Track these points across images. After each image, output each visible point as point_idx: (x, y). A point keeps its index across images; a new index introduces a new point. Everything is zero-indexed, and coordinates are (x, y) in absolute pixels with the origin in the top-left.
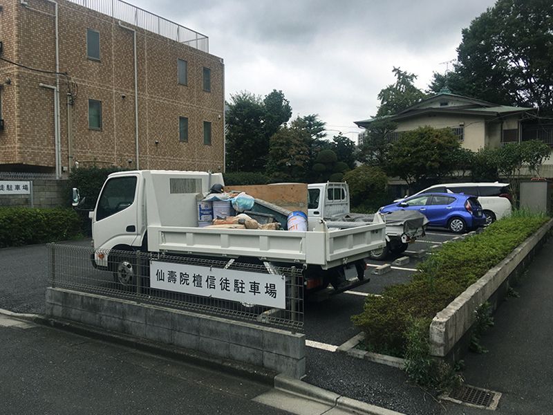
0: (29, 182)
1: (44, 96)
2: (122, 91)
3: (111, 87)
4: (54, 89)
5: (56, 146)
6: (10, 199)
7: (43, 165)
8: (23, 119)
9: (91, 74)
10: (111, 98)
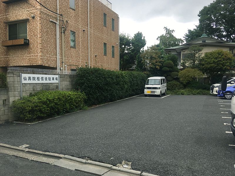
0: (58, 76)
1: (52, 27)
2: (83, 27)
3: (79, 24)
4: (56, 23)
5: (58, 56)
6: (50, 86)
7: (52, 66)
8: (43, 39)
9: (71, 17)
10: (79, 30)
